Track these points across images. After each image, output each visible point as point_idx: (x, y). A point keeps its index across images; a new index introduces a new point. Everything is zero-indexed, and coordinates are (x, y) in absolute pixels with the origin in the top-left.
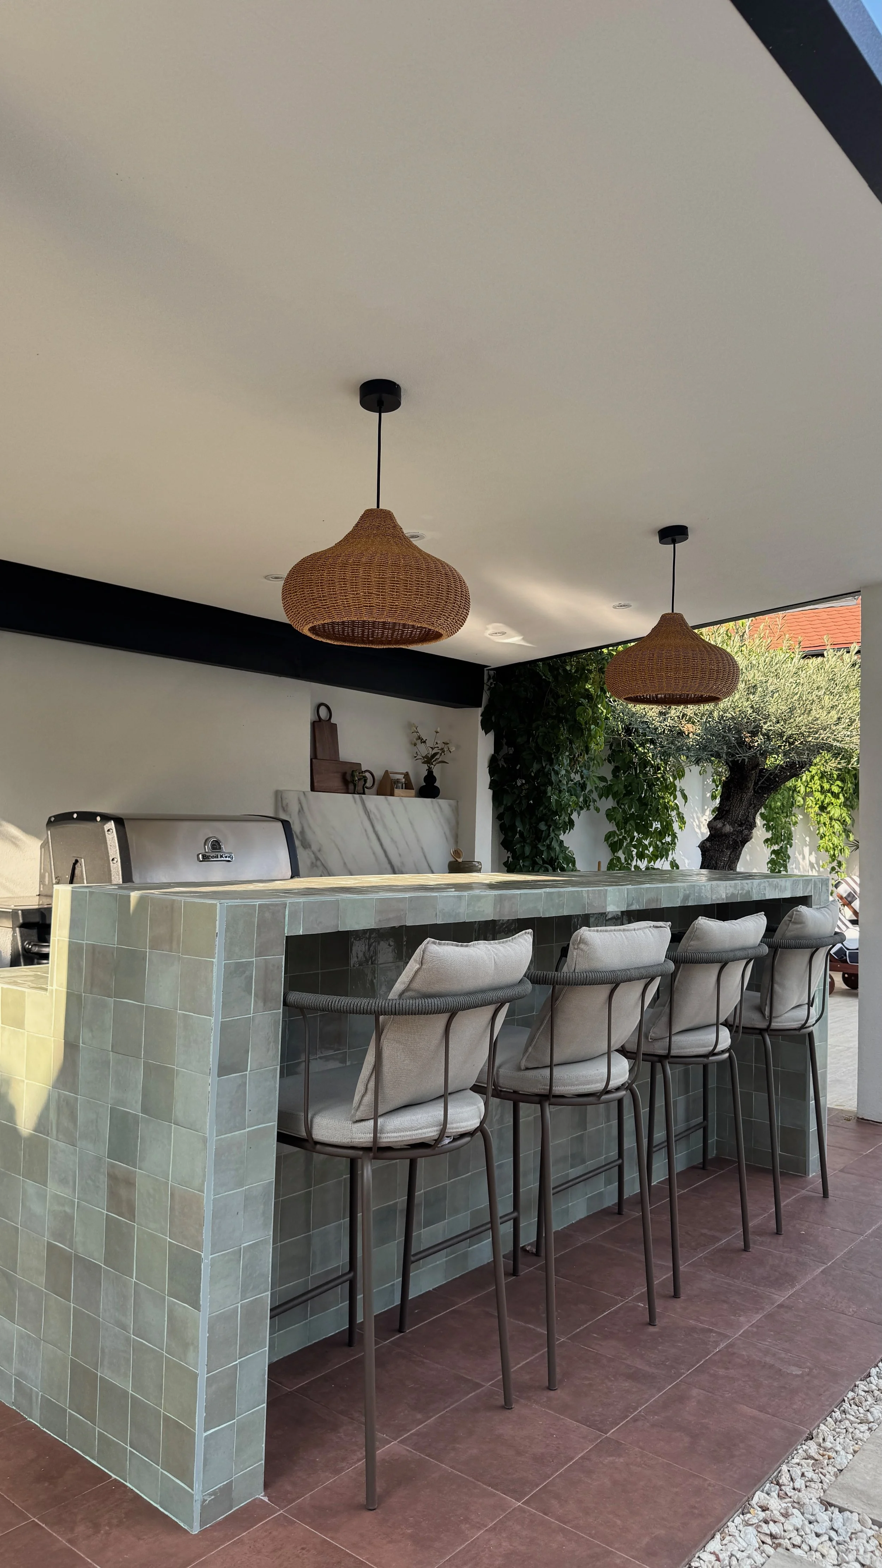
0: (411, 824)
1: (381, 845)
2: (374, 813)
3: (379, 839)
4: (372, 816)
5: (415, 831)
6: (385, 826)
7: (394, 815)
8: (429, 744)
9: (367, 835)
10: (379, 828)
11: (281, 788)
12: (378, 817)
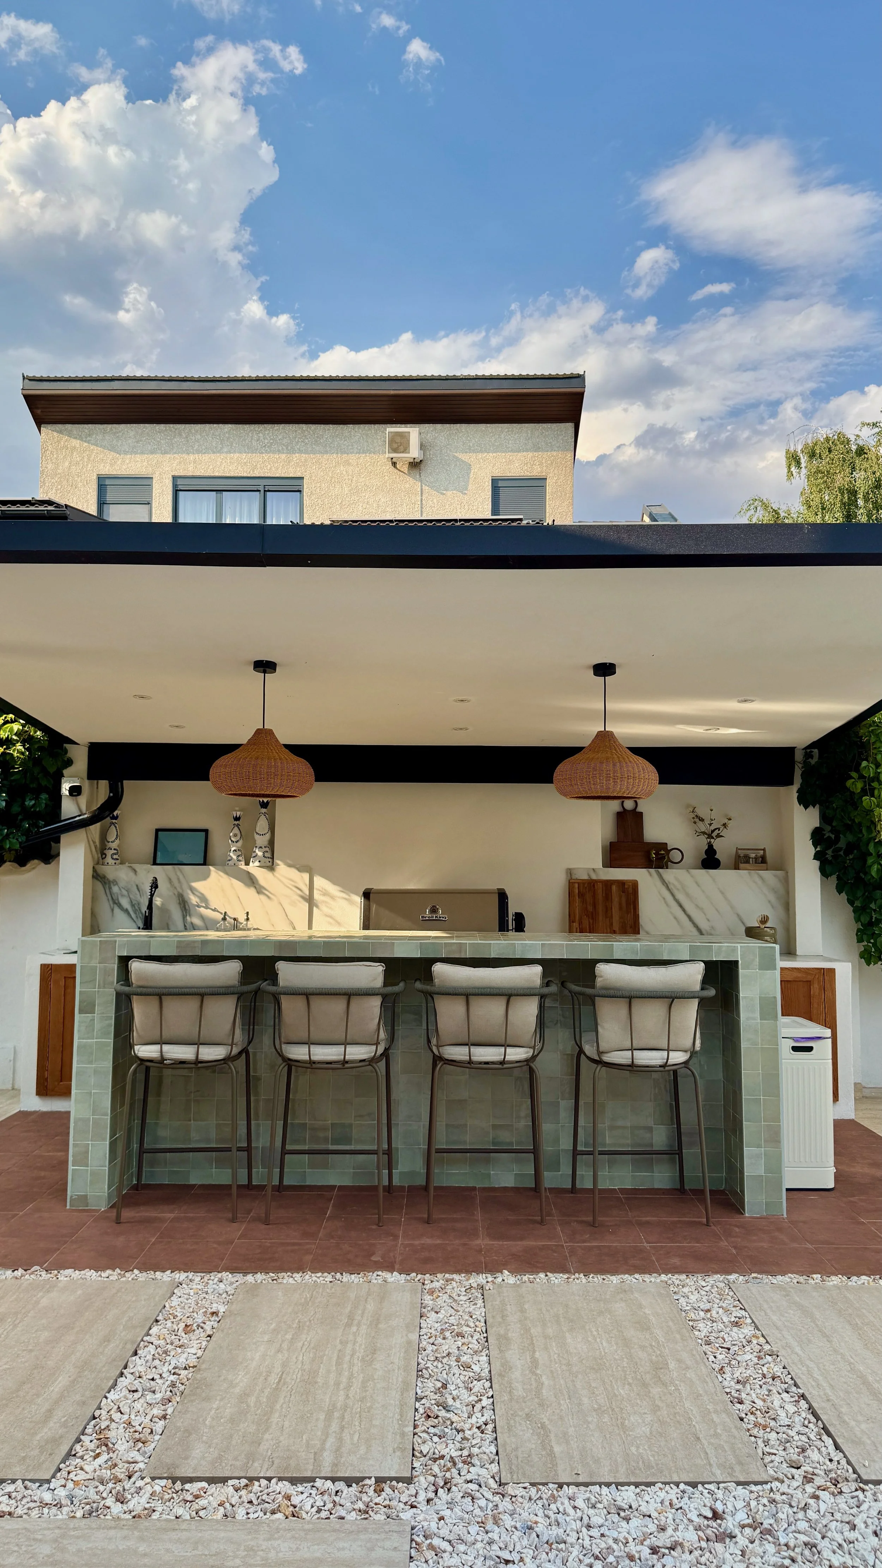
0: (722, 893)
1: (684, 911)
2: (673, 884)
3: (681, 906)
4: (671, 886)
5: (726, 898)
6: (687, 895)
7: (699, 886)
8: (707, 822)
9: (666, 902)
10: (681, 897)
11: (571, 867)
12: (679, 886)
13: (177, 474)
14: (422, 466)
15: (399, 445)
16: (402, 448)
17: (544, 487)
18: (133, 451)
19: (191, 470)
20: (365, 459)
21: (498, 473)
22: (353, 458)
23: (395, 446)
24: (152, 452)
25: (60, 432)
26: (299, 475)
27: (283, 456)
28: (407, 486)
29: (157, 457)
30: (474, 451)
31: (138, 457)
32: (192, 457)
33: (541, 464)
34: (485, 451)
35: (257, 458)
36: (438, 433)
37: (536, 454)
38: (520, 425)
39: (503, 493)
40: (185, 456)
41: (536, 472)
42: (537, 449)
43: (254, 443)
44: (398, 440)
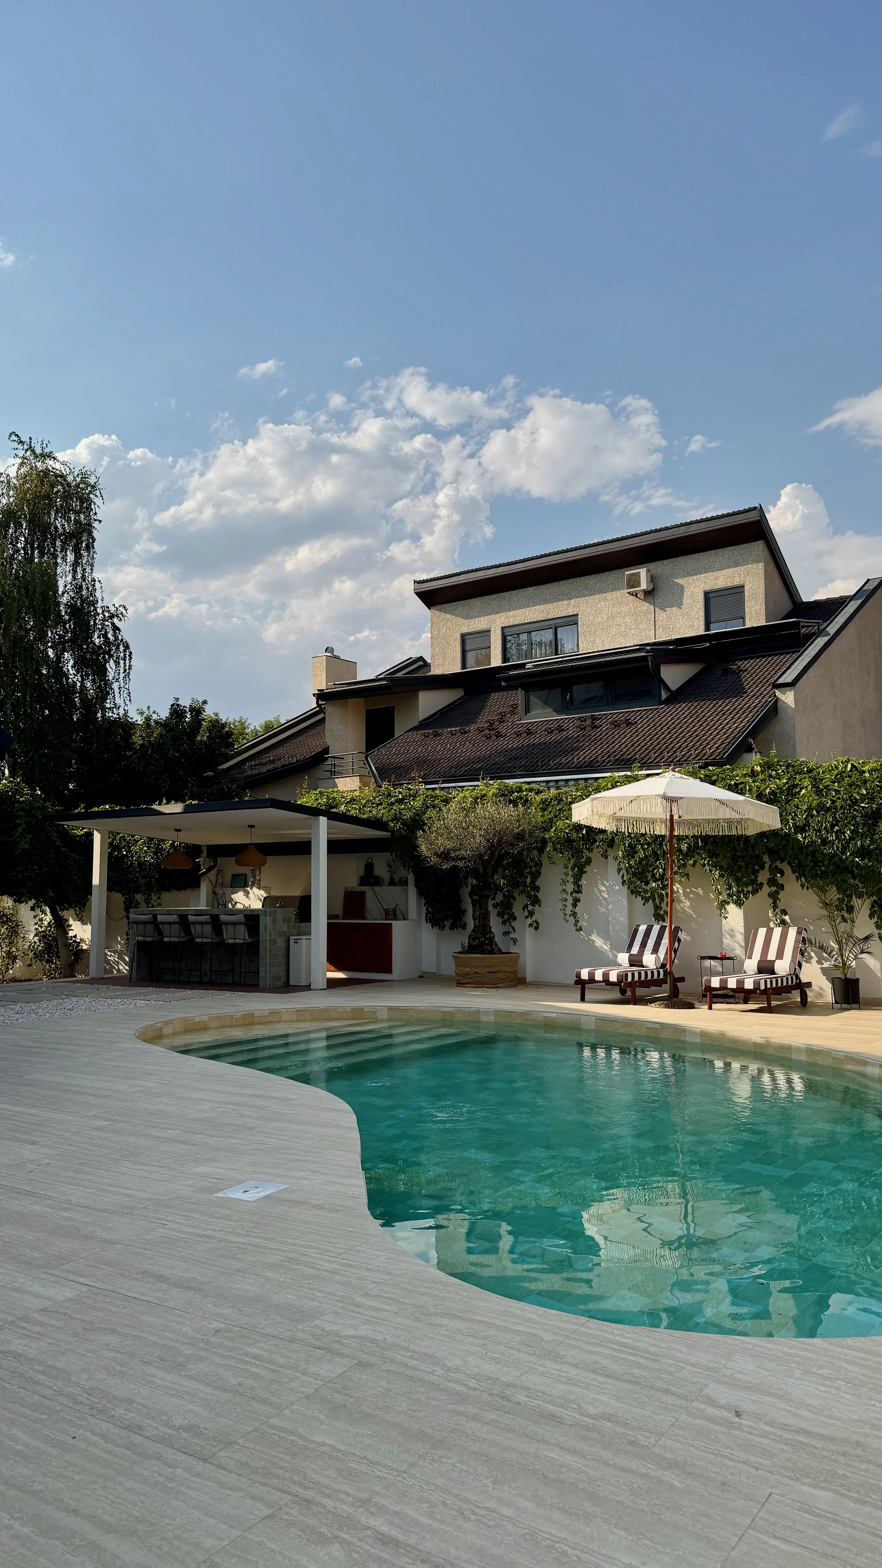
13: (504, 625)
14: (654, 592)
15: (633, 582)
16: (636, 584)
17: (743, 592)
18: (479, 615)
19: (512, 621)
20: (617, 594)
21: (708, 588)
22: (609, 595)
23: (632, 583)
24: (490, 614)
25: (440, 610)
26: (575, 613)
27: (565, 602)
28: (645, 608)
29: (493, 617)
30: (691, 575)
31: (482, 619)
32: (512, 613)
33: (739, 575)
34: (699, 574)
35: (550, 606)
36: (661, 567)
37: (736, 569)
38: (724, 549)
39: (713, 602)
40: (508, 613)
41: (736, 582)
42: (736, 565)
43: (548, 597)
44: (633, 579)
